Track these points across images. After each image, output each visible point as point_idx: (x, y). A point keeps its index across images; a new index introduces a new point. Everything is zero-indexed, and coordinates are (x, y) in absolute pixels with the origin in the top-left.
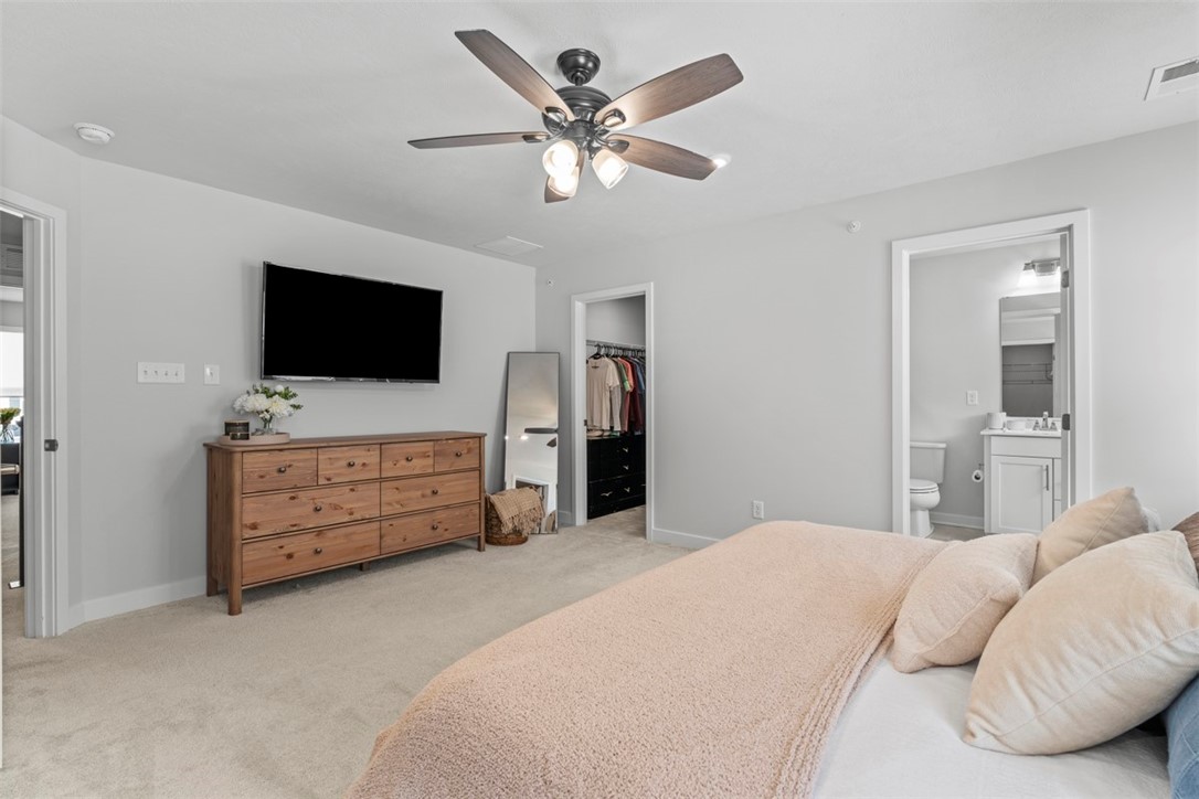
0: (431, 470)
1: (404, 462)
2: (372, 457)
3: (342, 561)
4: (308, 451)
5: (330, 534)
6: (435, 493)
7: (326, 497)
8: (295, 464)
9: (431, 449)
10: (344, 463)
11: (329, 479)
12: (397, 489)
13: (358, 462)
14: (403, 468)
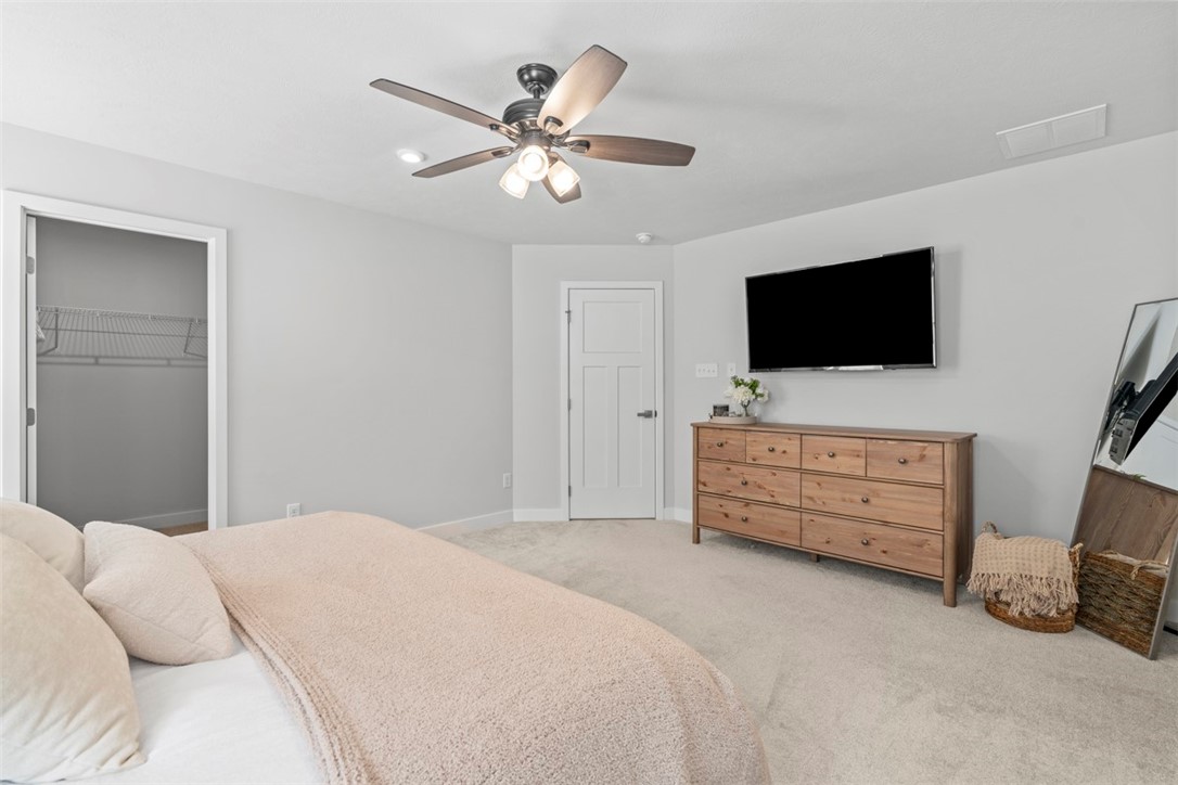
0: (862, 473)
1: (826, 457)
2: (792, 446)
3: (765, 536)
4: (739, 433)
5: (755, 508)
6: (866, 501)
7: (753, 475)
8: (730, 442)
9: (862, 448)
10: (766, 447)
11: (754, 460)
12: (819, 484)
13: (779, 449)
14: (825, 464)
